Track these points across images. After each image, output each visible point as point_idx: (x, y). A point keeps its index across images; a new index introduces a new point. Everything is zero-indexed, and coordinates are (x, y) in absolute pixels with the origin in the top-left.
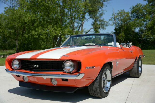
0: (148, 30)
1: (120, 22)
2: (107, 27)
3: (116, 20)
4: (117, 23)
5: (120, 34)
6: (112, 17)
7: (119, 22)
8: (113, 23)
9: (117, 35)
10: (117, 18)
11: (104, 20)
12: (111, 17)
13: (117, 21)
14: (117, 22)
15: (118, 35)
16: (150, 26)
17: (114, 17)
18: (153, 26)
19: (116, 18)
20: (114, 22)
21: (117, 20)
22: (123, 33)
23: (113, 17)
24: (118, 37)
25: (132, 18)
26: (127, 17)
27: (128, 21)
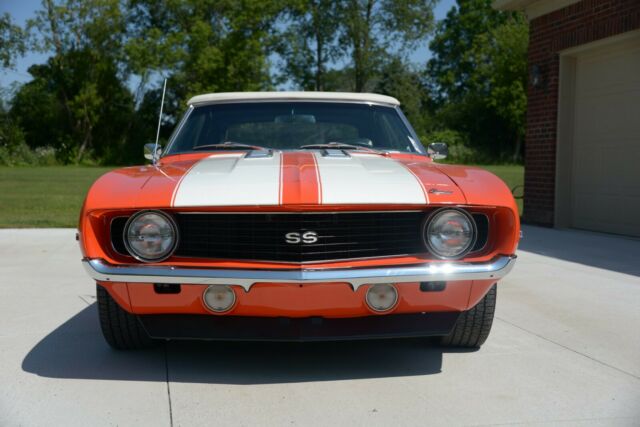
0: (205, 82)
1: (79, 37)
2: (23, 55)
3: (61, 25)
4: (67, 43)
5: (81, 91)
6: (43, 13)
7: (72, 36)
8: (47, 41)
9: (66, 99)
10: (67, 17)
11: (12, 23)
12: (36, 12)
13: (68, 34)
14: (64, 37)
15: (71, 98)
16: (214, 65)
17: (50, 12)
18: (222, 65)
19: (62, 17)
20: (50, 35)
21: (67, 30)
22: (95, 92)
23: (47, 11)
24: (71, 106)
25: (131, 26)
26: (110, 20)
27: (113, 37)
